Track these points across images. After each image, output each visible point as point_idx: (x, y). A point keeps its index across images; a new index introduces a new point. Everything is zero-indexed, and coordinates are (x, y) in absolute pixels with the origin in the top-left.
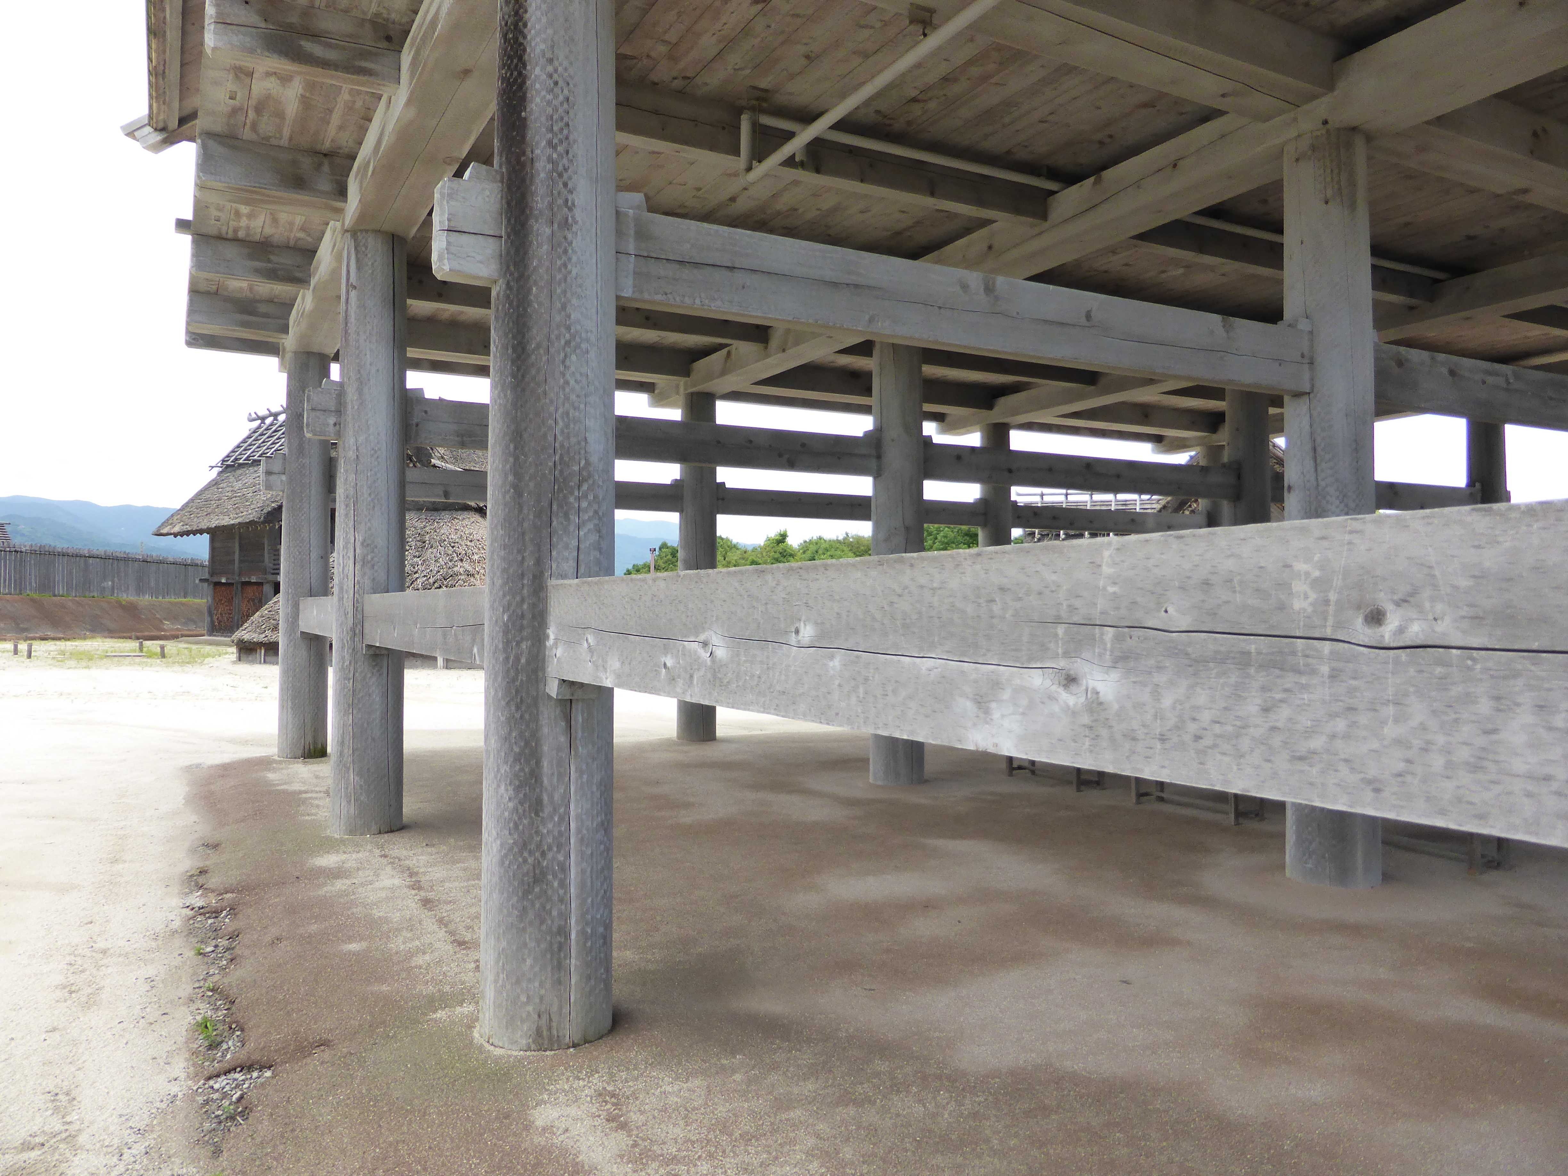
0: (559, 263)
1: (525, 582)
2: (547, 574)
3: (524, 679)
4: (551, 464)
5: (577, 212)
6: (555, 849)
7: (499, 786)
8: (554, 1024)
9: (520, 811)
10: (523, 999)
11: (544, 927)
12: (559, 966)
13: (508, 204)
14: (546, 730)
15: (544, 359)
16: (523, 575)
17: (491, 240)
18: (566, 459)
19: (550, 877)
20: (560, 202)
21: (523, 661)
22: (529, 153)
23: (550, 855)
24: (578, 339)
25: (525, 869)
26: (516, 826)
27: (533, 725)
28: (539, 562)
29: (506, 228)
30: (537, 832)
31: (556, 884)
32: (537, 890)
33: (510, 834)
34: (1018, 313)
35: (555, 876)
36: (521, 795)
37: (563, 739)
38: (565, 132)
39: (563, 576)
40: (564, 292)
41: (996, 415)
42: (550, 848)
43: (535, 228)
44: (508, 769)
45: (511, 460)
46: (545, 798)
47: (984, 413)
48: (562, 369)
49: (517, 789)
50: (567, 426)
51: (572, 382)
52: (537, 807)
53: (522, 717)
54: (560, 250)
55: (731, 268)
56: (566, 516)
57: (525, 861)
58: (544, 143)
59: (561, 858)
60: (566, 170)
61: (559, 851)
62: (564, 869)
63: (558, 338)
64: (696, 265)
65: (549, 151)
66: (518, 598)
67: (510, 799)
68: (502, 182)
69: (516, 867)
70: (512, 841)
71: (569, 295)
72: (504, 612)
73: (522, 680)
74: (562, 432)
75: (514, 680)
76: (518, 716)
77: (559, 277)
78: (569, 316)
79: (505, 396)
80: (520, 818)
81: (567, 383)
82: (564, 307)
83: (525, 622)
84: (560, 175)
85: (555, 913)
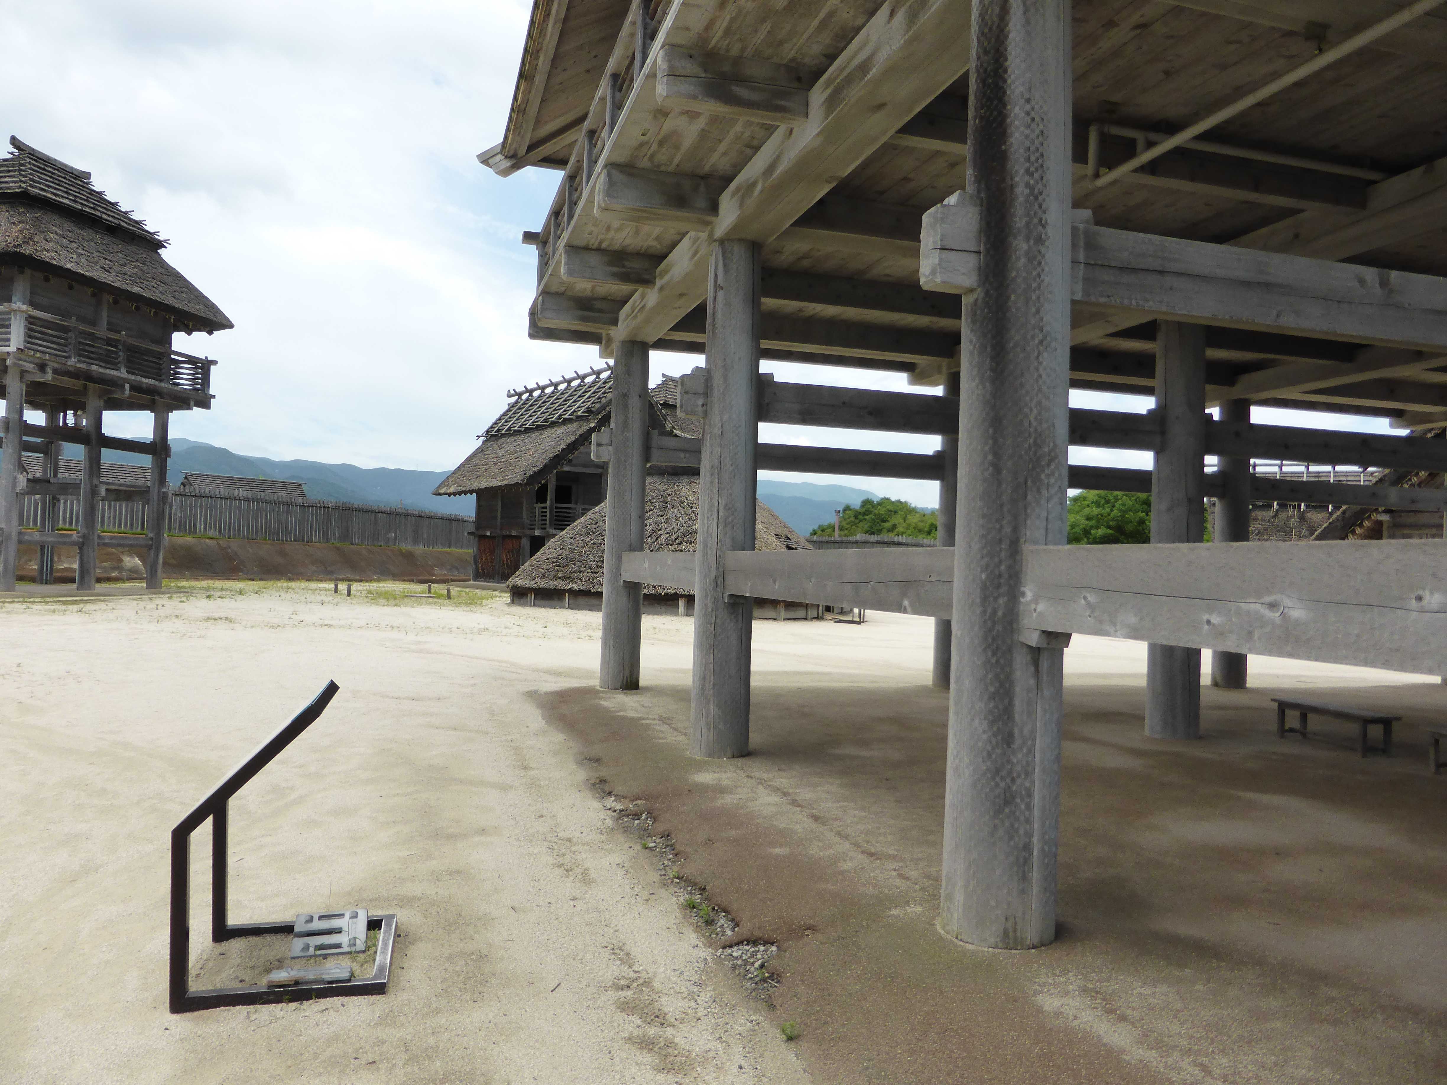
0: (1034, 273)
1: (1003, 546)
2: (1022, 540)
3: (1000, 629)
4: (1026, 446)
5: (1049, 230)
6: (1023, 776)
7: (972, 720)
8: (1018, 927)
9: (994, 742)
10: (993, 903)
11: (1012, 843)
12: (1024, 878)
13: (988, 224)
14: (1018, 674)
15: (1021, 356)
16: (1000, 541)
17: (973, 255)
18: (1039, 441)
19: (1018, 800)
20: (1036, 221)
21: (1000, 613)
22: (1008, 179)
23: (1019, 781)
24: (1048, 339)
25: (997, 791)
26: (989, 755)
27: (1008, 669)
28: (1015, 529)
29: (985, 244)
30: (1009, 761)
31: (1023, 807)
32: (1007, 810)
33: (983, 761)
34: (1409, 304)
35: (1022, 800)
36: (995, 729)
37: (1032, 682)
38: (1040, 161)
39: (1036, 542)
40: (1039, 298)
41: (1237, 392)
42: (1019, 776)
43: (1014, 245)
44: (983, 706)
45: (990, 442)
46: (1016, 732)
47: (1225, 389)
48: (1036, 364)
49: (992, 723)
50: (1040, 413)
51: (1044, 376)
52: (1008, 739)
53: (997, 662)
54: (1036, 263)
55: (1161, 272)
56: (1039, 491)
57: (997, 785)
58: (1022, 171)
59: (1027, 784)
60: (1041, 193)
61: (1026, 778)
62: (1030, 794)
63: (1033, 337)
64: (1135, 270)
65: (1027, 178)
66: (996, 560)
67: (984, 732)
68: (981, 206)
69: (988, 790)
70: (985, 768)
71: (1042, 300)
72: (982, 572)
73: (998, 630)
74: (1036, 418)
75: (990, 630)
76: (994, 660)
77: (1034, 285)
78: (1042, 319)
79: (984, 388)
80: (993, 748)
81: (1040, 376)
82: (1038, 312)
83: (1002, 581)
84: (1036, 198)
85: (1021, 832)
